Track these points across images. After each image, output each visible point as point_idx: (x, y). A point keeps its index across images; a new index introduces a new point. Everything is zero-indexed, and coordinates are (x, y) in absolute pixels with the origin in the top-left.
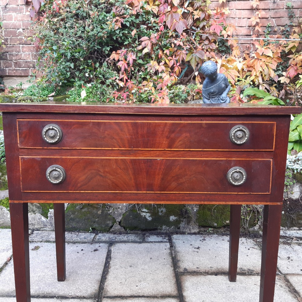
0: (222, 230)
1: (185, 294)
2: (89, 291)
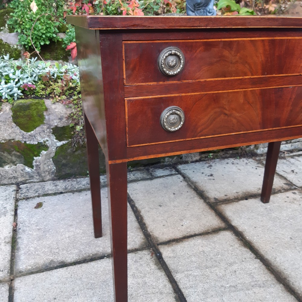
0: (222, 154)
1: (234, 224)
2: (137, 241)
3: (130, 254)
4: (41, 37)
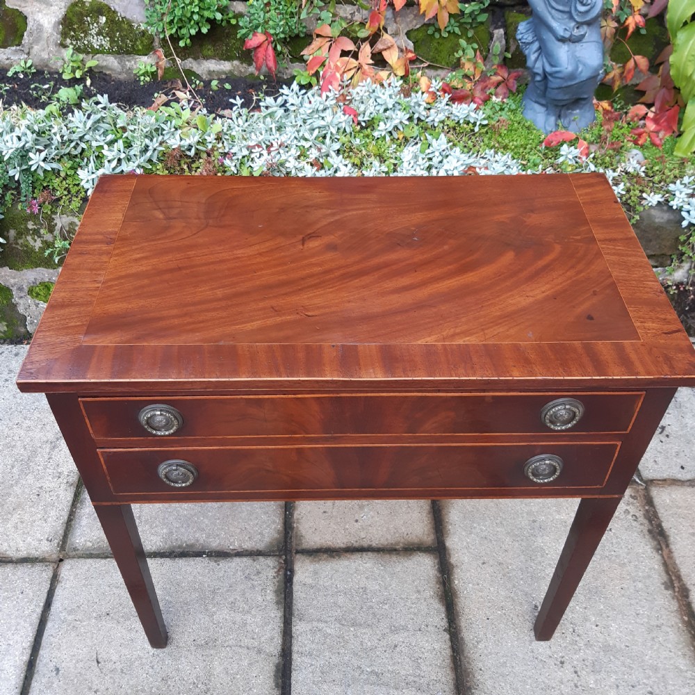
1: (449, 543)
3: (245, 559)
4: (190, 19)
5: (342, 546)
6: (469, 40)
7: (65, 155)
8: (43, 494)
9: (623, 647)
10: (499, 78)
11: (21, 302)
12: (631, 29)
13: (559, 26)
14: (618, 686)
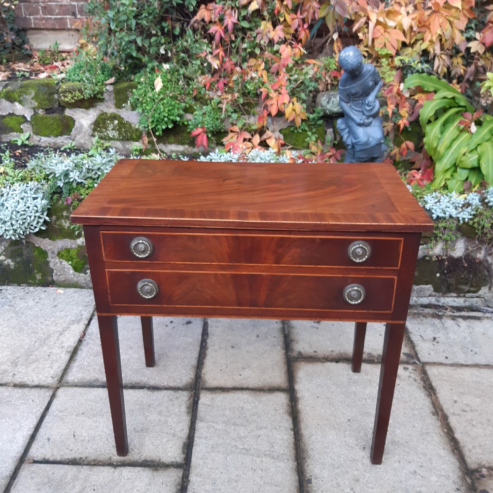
1: (297, 387)
2: (184, 380)
3: (170, 391)
4: (163, 120)
5: (231, 387)
6: (313, 133)
7: (89, 177)
8: (52, 356)
9: (404, 442)
10: (331, 154)
11: (52, 260)
12: (402, 127)
13: (357, 117)
14: (400, 462)
